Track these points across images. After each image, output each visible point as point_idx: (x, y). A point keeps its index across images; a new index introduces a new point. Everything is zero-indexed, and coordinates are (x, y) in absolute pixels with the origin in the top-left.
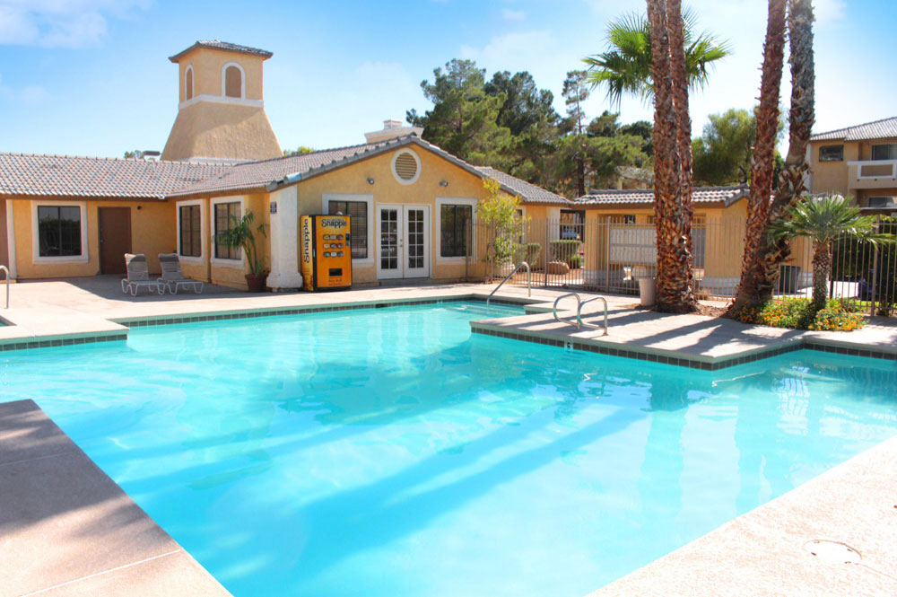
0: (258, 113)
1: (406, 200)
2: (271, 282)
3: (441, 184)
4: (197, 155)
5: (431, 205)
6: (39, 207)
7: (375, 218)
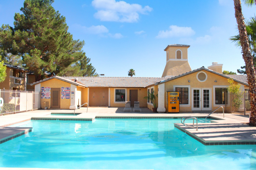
0: (186, 63)
1: (202, 87)
2: (158, 110)
3: (215, 81)
4: (168, 75)
5: (211, 88)
6: (116, 90)
7: (191, 92)
